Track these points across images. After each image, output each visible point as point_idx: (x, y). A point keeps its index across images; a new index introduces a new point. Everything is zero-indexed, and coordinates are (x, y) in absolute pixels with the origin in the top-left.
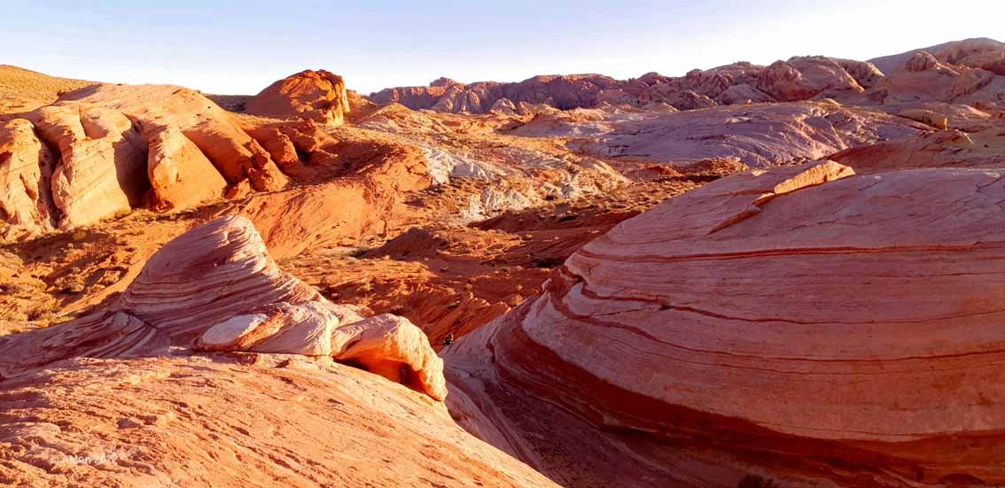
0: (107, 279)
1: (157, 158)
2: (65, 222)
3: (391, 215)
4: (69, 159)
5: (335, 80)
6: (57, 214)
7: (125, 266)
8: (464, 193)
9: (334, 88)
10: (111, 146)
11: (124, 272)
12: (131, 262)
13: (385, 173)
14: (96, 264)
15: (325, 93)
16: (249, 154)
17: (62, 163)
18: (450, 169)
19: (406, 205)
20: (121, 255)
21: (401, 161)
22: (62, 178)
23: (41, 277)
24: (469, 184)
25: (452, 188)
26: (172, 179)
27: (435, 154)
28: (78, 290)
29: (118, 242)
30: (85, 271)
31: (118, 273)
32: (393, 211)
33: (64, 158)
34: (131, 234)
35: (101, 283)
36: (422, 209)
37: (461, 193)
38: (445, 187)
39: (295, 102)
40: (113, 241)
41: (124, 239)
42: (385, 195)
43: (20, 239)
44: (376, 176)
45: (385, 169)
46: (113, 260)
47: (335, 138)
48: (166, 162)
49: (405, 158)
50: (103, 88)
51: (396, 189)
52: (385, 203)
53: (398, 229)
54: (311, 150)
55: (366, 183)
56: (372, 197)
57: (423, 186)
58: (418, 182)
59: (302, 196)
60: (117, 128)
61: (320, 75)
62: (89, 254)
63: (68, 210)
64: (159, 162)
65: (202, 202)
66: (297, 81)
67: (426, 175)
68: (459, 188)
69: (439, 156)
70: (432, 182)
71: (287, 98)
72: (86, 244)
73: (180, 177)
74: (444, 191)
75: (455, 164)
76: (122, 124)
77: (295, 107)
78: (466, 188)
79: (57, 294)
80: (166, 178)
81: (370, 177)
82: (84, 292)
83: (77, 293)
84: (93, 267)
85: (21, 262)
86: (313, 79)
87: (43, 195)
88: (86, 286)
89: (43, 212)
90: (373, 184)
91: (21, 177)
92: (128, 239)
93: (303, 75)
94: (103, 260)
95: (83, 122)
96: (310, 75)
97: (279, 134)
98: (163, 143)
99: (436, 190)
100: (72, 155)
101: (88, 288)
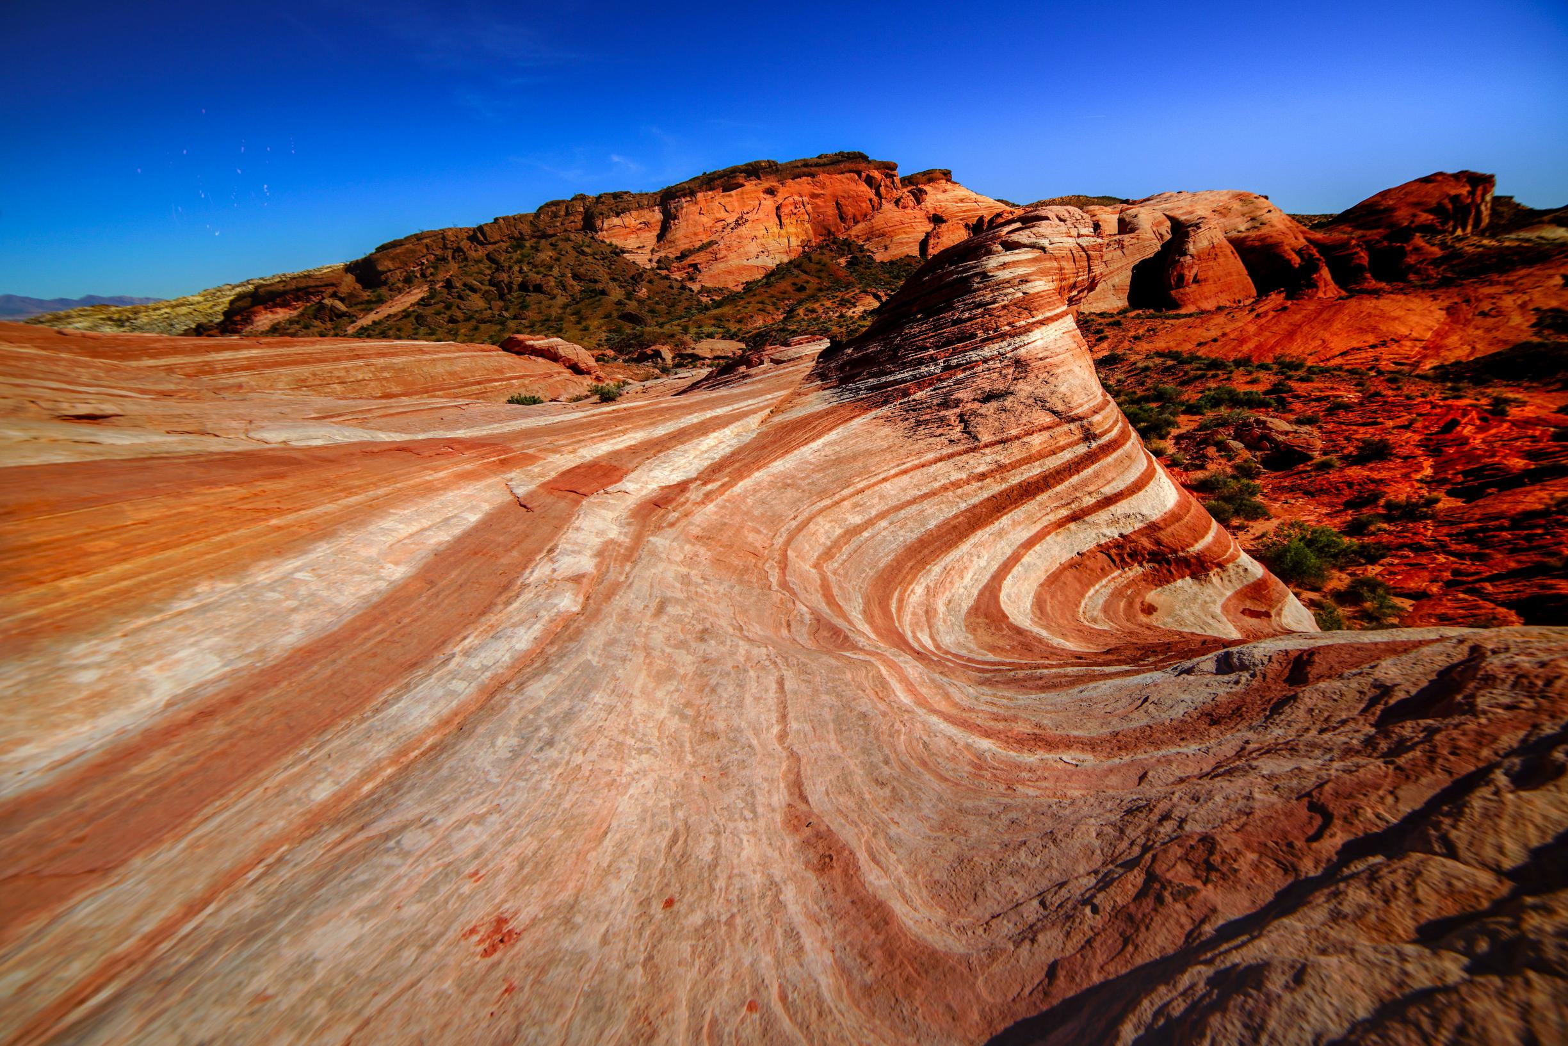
1: (1178, 256)
5: (1482, 182)
48: (1185, 260)
60: (1152, 227)
64: (1178, 260)
65: (1218, 308)
73: (1199, 278)
76: (1160, 224)
80: (1182, 277)
95: (1121, 220)
98: (1190, 239)
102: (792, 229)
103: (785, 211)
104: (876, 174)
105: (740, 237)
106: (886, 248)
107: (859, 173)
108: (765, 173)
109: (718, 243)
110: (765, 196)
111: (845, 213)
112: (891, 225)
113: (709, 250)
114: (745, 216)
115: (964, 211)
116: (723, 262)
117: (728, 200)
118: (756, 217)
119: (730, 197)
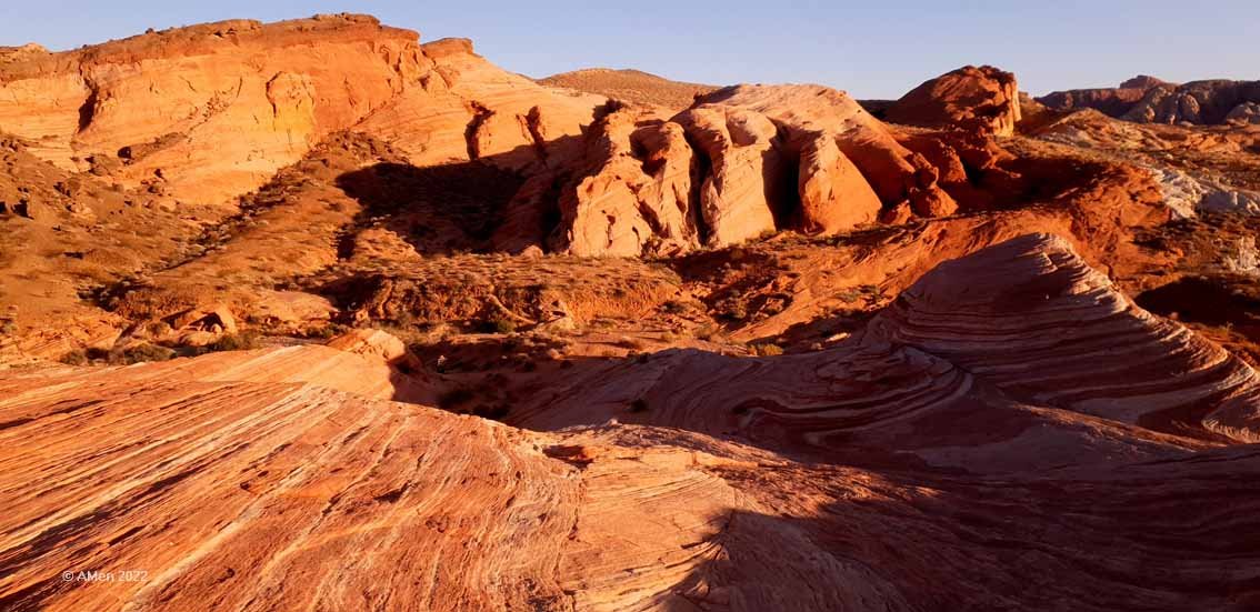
0: (769, 307)
1: (811, 171)
2: (713, 239)
3: (1116, 258)
4: (719, 168)
5: (1004, 79)
6: (705, 229)
7: (789, 295)
8: (1227, 235)
9: (1003, 89)
10: (760, 154)
11: (788, 302)
12: (796, 289)
13: (1099, 200)
14: (756, 289)
15: (992, 95)
16: (912, 169)
17: (712, 173)
18: (1196, 199)
19: (1136, 247)
20: (783, 281)
21: (1121, 185)
22: (713, 189)
23: (701, 298)
24: (1233, 221)
25: (1206, 226)
26: (824, 196)
27: (1169, 177)
28: (739, 316)
29: (779, 265)
30: (745, 296)
31: (782, 301)
32: (1118, 252)
33: (714, 166)
34: (793, 257)
35: (765, 311)
36: (1161, 254)
37: (1221, 235)
38: (1194, 224)
39: (950, 107)
40: (774, 263)
41: (785, 263)
42: (1102, 230)
43: (672, 254)
44: (1086, 202)
45: (1097, 195)
46: (775, 286)
47: (1012, 153)
48: (819, 175)
49: (1126, 180)
50: (740, 89)
51: (1118, 222)
52: (1105, 240)
53: (1131, 279)
54: (983, 168)
55: (1073, 213)
56: (1083, 231)
57: (1157, 220)
58: (1148, 216)
59: (991, 224)
60: (765, 135)
61: (985, 72)
62: (748, 277)
63: (716, 225)
64: (812, 175)
65: (855, 226)
66: (954, 80)
67: (1160, 206)
68: (1220, 226)
69: (1178, 179)
70: (1170, 216)
71: (940, 103)
72: (744, 265)
73: (834, 194)
74: (1194, 230)
75: (1205, 192)
76: (766, 130)
77: (951, 114)
78: (1229, 226)
79: (719, 319)
80: (819, 194)
81: (1078, 205)
82: (747, 319)
83: (740, 320)
84: (752, 292)
85: (679, 278)
86: (975, 78)
87: (692, 207)
88: (748, 313)
89: (691, 226)
90: (1083, 214)
91: (674, 187)
92: (790, 262)
93: (961, 73)
94: (764, 284)
95: (730, 126)
96: (971, 72)
97: (943, 145)
98: (819, 152)
99: (1181, 228)
100: (723, 164)
101: (752, 315)
102: (291, 119)
103: (279, 92)
104: (394, 46)
105: (220, 129)
106: (423, 148)
107: (372, 44)
108: (244, 38)
109: (186, 137)
110: (249, 69)
111: (357, 97)
112: (423, 115)
113: (174, 148)
114: (222, 97)
115: (499, 95)
116: (200, 166)
117: (192, 72)
118: (239, 100)
119: (194, 66)
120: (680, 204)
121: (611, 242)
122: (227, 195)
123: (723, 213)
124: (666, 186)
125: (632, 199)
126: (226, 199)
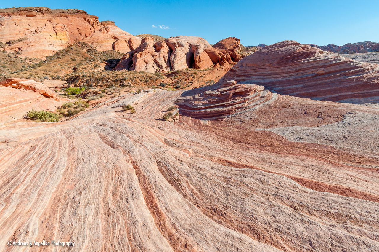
1: (197, 54)
2: (173, 69)
4: (175, 52)
5: (237, 40)
6: (171, 67)
9: (237, 42)
10: (185, 50)
16: (220, 56)
17: (173, 53)
20: (191, 78)
22: (173, 57)
23: (169, 83)
29: (190, 75)
30: (181, 82)
33: (173, 51)
39: (226, 46)
43: (163, 73)
47: (240, 55)
62: (182, 77)
63: (174, 66)
65: (208, 68)
66: (227, 40)
71: (224, 45)
73: (203, 60)
76: (187, 45)
84: (183, 81)
86: (232, 40)
87: (168, 61)
89: (168, 66)
91: (163, 56)
93: (229, 38)
95: (178, 43)
96: (231, 38)
98: (199, 49)
102: (62, 37)
103: (57, 29)
104: (91, 20)
105: (39, 37)
106: (100, 47)
107: (85, 19)
108: (46, 13)
109: (28, 39)
110: (47, 22)
111: (81, 33)
112: (100, 39)
113: (24, 42)
114: (39, 29)
115: (122, 36)
116: (33, 47)
117: (29, 21)
118: (45, 30)
119: (30, 19)
120: (165, 60)
121: (146, 69)
122: (42, 56)
123: (176, 63)
124: (161, 55)
125: (152, 58)
126: (42, 57)
